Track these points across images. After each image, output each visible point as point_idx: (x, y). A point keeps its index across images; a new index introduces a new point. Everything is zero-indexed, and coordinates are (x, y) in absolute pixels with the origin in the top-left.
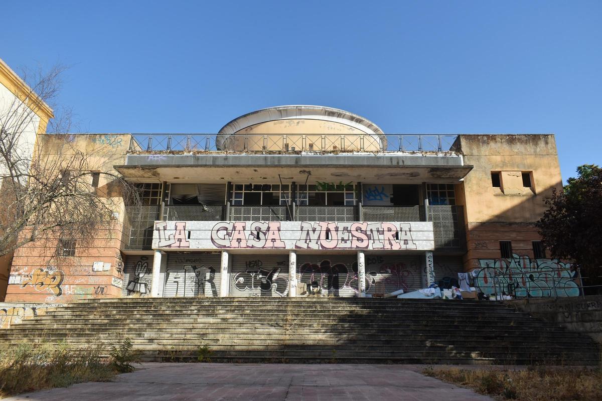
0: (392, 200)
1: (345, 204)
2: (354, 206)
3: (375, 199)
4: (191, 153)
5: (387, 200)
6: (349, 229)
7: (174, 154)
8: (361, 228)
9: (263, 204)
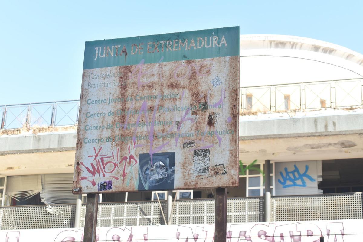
0: (321, 186)
1: (247, 196)
2: (260, 198)
3: (295, 185)
4: (31, 131)
5: (313, 187)
6: (247, 235)
7: (8, 134)
8: (265, 233)
9: (128, 200)
